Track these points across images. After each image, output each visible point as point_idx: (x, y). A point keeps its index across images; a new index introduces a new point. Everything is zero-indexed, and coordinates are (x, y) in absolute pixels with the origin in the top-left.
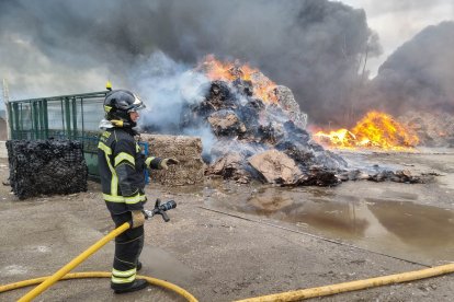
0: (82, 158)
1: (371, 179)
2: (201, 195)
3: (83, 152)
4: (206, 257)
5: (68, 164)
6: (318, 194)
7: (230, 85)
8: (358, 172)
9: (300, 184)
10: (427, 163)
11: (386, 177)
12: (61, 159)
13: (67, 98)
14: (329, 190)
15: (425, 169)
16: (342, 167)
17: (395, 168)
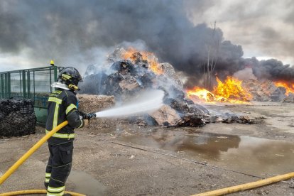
0: (33, 111)
1: (225, 122)
2: (114, 134)
3: (33, 107)
4: (116, 177)
5: (22, 115)
6: (191, 132)
7: (133, 63)
8: (216, 117)
9: (180, 126)
10: (259, 111)
11: (234, 120)
12: (18, 112)
13: (24, 71)
14: (198, 129)
15: (257, 115)
16: (206, 114)
17: (239, 115)
